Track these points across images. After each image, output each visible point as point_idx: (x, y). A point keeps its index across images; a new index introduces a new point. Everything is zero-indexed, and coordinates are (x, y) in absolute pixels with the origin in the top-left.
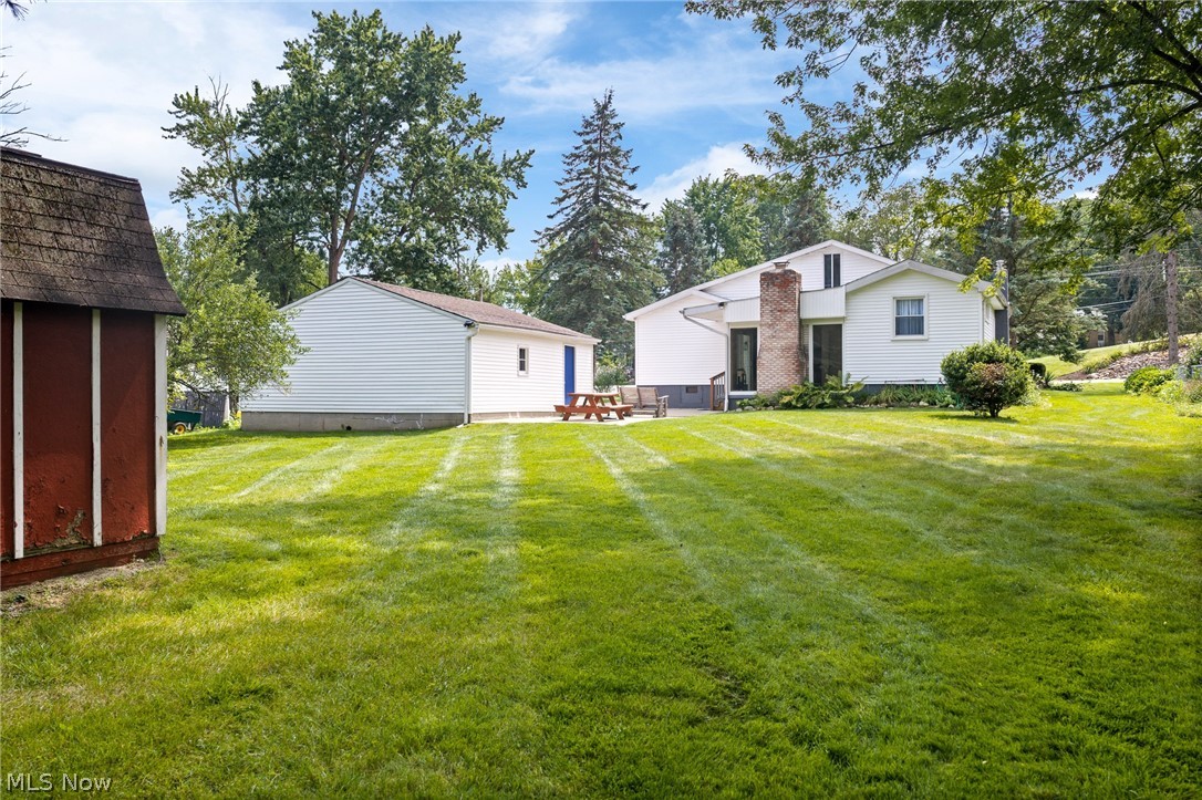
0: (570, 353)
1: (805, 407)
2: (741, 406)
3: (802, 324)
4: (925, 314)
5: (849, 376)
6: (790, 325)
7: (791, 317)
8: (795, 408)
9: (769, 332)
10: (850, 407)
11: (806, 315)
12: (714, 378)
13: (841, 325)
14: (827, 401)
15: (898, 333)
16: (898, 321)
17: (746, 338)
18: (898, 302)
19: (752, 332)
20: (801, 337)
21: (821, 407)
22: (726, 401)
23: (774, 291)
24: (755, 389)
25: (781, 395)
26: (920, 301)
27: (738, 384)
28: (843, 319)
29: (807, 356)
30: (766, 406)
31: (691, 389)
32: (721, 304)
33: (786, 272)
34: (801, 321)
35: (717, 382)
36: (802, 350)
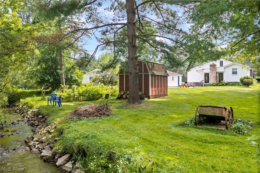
0: (179, 77)
1: (217, 86)
2: (207, 86)
3: (217, 73)
4: (237, 71)
5: (225, 81)
6: (215, 73)
7: (215, 72)
8: (216, 86)
9: (211, 74)
10: (225, 86)
11: (217, 71)
12: (201, 81)
13: (223, 73)
14: (221, 85)
15: (233, 74)
16: (233, 72)
17: (207, 75)
18: (233, 69)
19: (208, 74)
20: (216, 75)
21: (220, 86)
22: (204, 85)
23: (212, 67)
24: (209, 83)
25: (213, 84)
26: (236, 69)
27: (206, 82)
28: (224, 72)
29: (217, 78)
30: (211, 86)
31: (197, 83)
32: (203, 69)
33: (214, 64)
34: (216, 72)
35: (202, 82)
36: (217, 77)
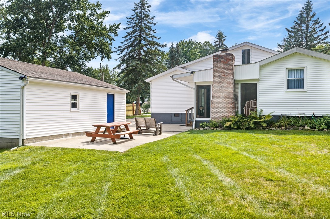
0: (111, 98)
1: (238, 128)
2: (203, 127)
3: (235, 83)
4: (305, 77)
5: (262, 111)
6: (229, 83)
7: (230, 79)
8: (233, 129)
9: (217, 87)
10: (264, 129)
11: (237, 78)
13: (256, 84)
14: (252, 126)
15: (288, 88)
16: (289, 81)
17: (203, 90)
18: (289, 70)
19: (208, 88)
20: (234, 90)
21: (248, 129)
22: (194, 123)
23: (221, 65)
24: (209, 117)
25: (225, 121)
26: (302, 70)
27: (200, 114)
28: (258, 80)
29: (237, 100)
30: (217, 127)
31: (176, 115)
32: (192, 73)
33: (227, 54)
34: (234, 80)
35: (189, 112)
36: (235, 97)
